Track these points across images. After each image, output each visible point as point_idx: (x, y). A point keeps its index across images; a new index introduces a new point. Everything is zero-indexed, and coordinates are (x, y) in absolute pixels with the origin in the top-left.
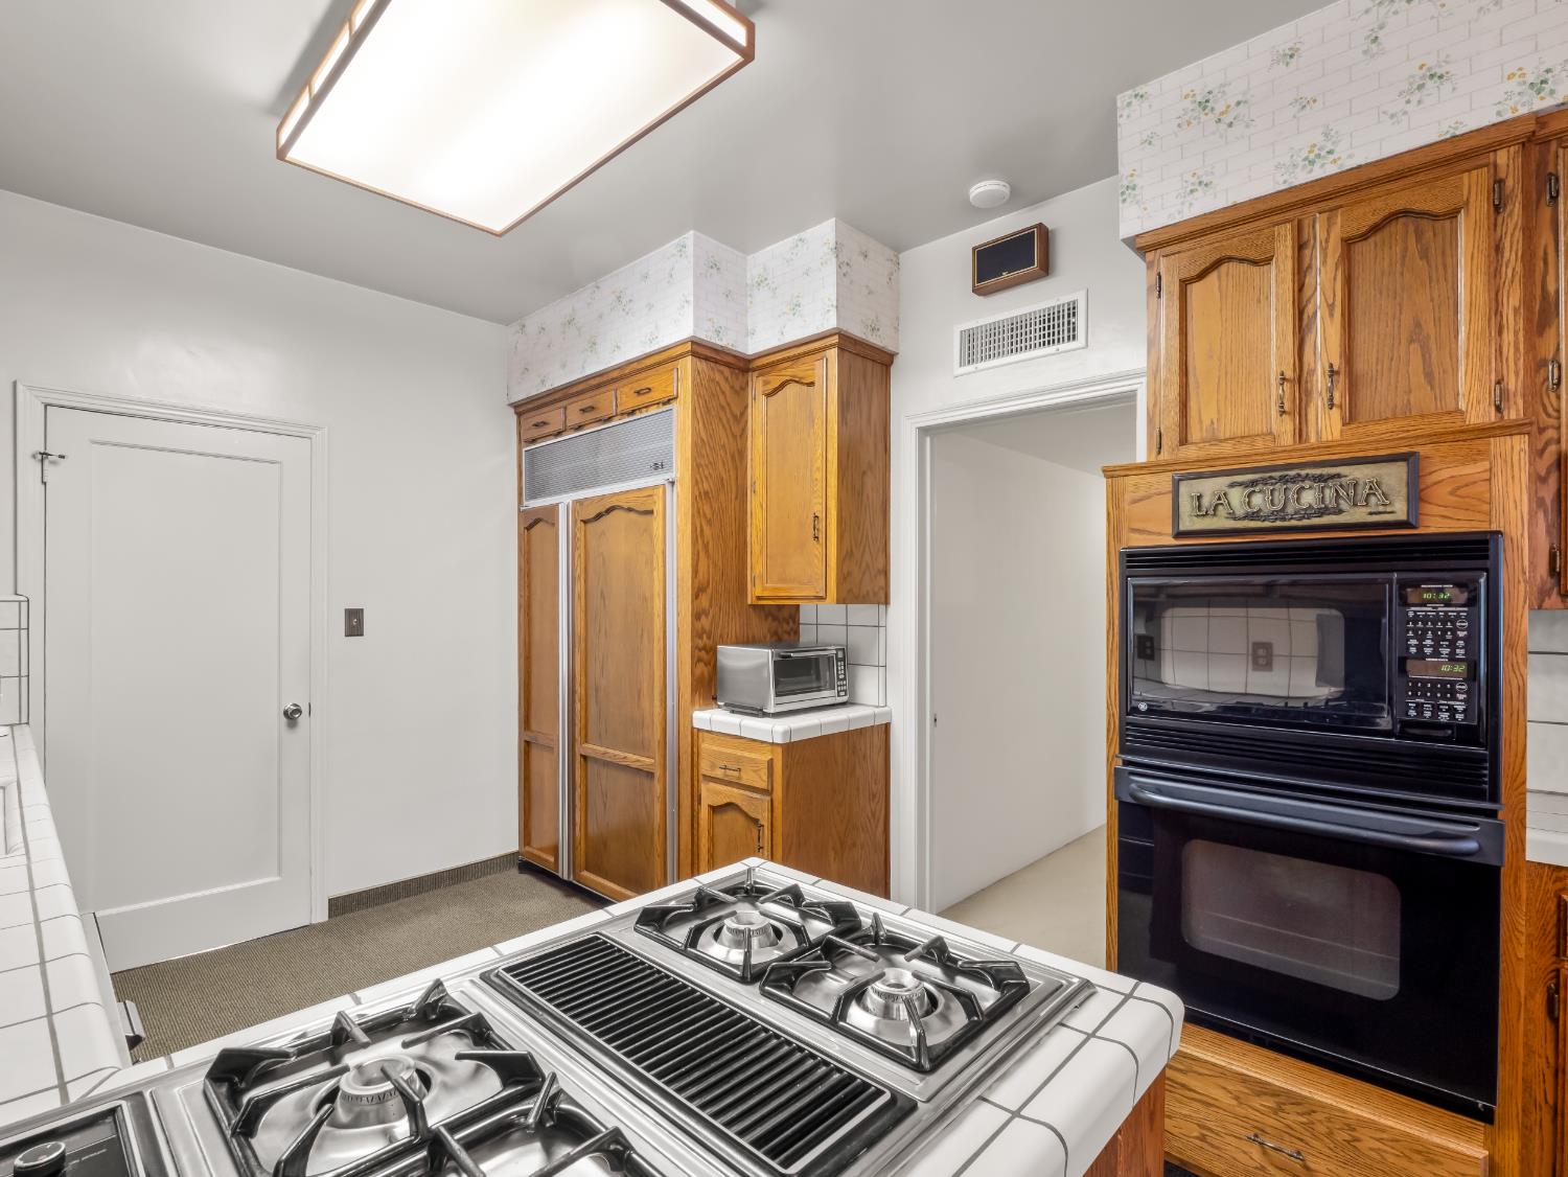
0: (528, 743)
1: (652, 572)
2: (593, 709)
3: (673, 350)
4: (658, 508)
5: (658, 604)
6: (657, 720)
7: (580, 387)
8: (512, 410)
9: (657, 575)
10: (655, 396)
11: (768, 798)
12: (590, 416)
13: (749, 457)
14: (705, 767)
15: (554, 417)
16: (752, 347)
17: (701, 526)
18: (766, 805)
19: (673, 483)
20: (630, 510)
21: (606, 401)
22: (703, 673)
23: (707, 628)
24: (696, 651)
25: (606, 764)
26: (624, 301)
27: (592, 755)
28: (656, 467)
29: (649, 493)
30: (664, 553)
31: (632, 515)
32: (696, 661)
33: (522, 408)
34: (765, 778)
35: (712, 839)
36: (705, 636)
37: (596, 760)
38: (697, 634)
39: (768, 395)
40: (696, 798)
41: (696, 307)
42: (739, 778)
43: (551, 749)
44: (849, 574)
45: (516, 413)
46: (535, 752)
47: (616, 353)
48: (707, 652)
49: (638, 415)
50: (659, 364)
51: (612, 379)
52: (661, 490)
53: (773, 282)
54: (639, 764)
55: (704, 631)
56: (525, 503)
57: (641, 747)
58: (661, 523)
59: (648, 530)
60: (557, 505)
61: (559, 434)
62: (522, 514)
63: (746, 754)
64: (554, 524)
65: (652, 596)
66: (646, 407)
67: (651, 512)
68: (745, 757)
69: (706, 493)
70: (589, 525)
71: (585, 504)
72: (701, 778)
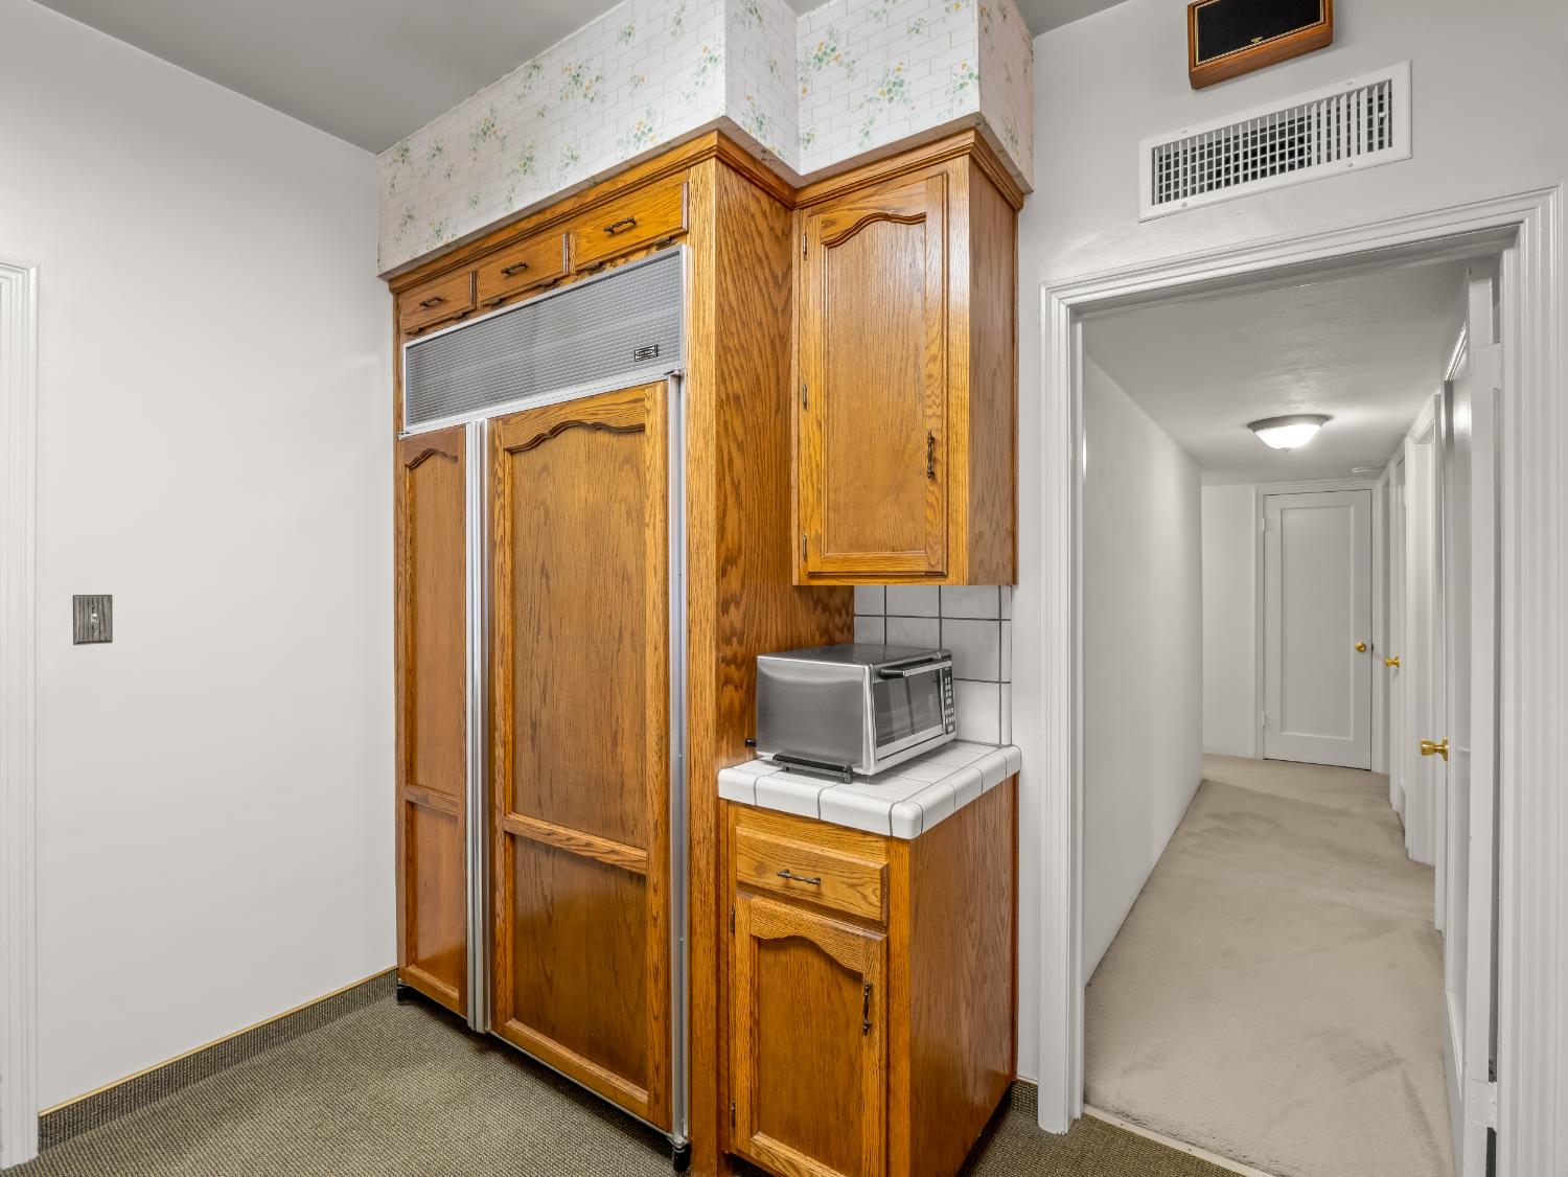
0: (411, 805)
1: (641, 532)
2: (526, 759)
3: (682, 150)
4: (653, 421)
5: (653, 586)
6: (653, 784)
7: (503, 236)
8: (385, 286)
9: (652, 536)
10: (645, 232)
11: (879, 937)
12: (521, 281)
13: (795, 348)
14: (743, 868)
15: (455, 289)
16: (805, 163)
17: (729, 452)
18: (877, 951)
19: (679, 378)
20: (597, 427)
21: (552, 254)
22: (732, 702)
23: (738, 625)
24: (723, 666)
25: (550, 850)
26: (586, 83)
27: (528, 834)
28: (645, 354)
29: (636, 397)
30: (665, 497)
31: (602, 437)
32: (723, 682)
33: (402, 283)
34: (875, 900)
35: (757, 994)
36: (735, 640)
37: (533, 843)
38: (724, 638)
39: (830, 245)
40: (724, 922)
41: (730, 70)
42: (818, 894)
43: (455, 819)
44: (981, 534)
45: (392, 290)
46: (423, 821)
47: (570, 167)
48: (738, 667)
49: (609, 270)
50: (652, 179)
51: (563, 215)
52: (659, 389)
53: (847, 54)
54: (614, 857)
55: (733, 632)
56: (406, 428)
57: (617, 827)
58: (659, 447)
59: (633, 461)
60: (464, 426)
61: (465, 316)
62: (402, 444)
63: (833, 853)
64: (457, 459)
65: (642, 571)
66: (623, 256)
67: (640, 429)
68: (829, 858)
69: (737, 398)
70: (517, 457)
71: (513, 421)
72: (733, 885)
